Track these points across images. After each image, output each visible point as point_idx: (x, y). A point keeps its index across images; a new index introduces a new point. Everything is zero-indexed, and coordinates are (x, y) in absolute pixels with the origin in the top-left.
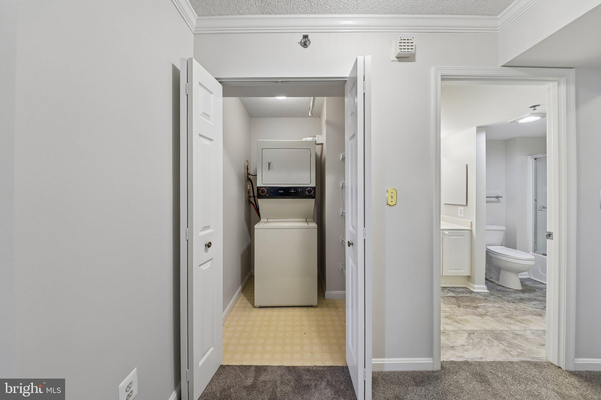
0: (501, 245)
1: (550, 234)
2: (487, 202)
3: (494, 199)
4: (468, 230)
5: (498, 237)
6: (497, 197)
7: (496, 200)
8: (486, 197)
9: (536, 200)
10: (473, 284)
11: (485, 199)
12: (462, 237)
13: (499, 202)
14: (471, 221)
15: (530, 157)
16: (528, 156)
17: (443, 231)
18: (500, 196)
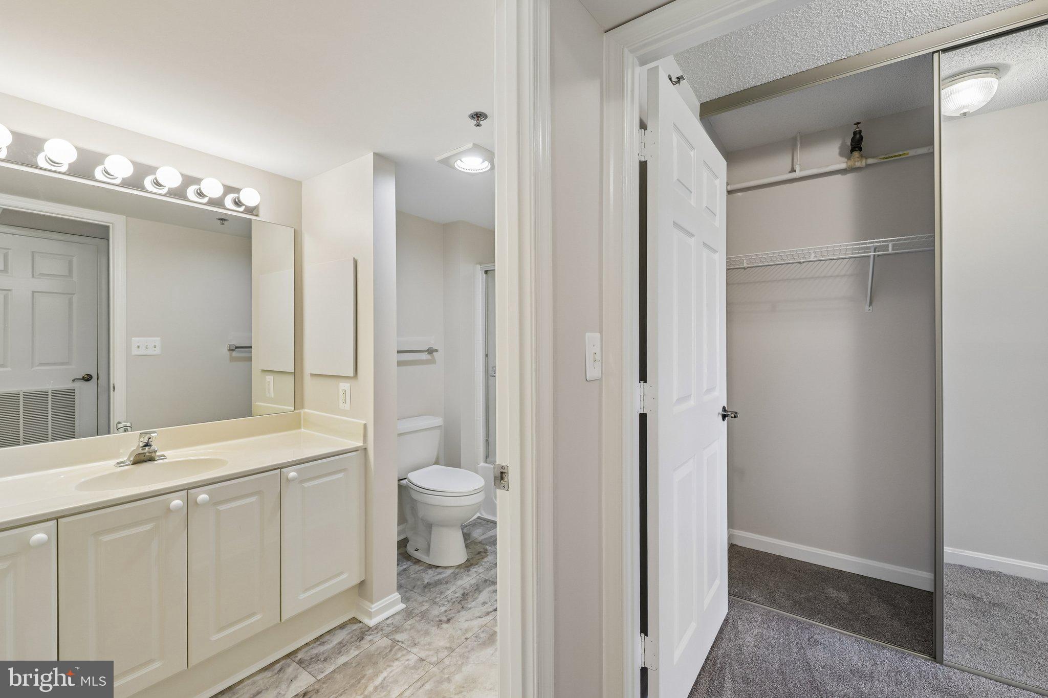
0: (437, 462)
1: (502, 473)
2: (400, 363)
3: (424, 356)
4: (356, 450)
5: (429, 446)
6: (431, 351)
7: (429, 357)
8: (399, 352)
9: (487, 355)
10: (369, 601)
11: (395, 357)
12: (340, 475)
13: (433, 361)
14: (365, 422)
15: (478, 266)
16: (477, 264)
17: (282, 470)
18: (435, 348)
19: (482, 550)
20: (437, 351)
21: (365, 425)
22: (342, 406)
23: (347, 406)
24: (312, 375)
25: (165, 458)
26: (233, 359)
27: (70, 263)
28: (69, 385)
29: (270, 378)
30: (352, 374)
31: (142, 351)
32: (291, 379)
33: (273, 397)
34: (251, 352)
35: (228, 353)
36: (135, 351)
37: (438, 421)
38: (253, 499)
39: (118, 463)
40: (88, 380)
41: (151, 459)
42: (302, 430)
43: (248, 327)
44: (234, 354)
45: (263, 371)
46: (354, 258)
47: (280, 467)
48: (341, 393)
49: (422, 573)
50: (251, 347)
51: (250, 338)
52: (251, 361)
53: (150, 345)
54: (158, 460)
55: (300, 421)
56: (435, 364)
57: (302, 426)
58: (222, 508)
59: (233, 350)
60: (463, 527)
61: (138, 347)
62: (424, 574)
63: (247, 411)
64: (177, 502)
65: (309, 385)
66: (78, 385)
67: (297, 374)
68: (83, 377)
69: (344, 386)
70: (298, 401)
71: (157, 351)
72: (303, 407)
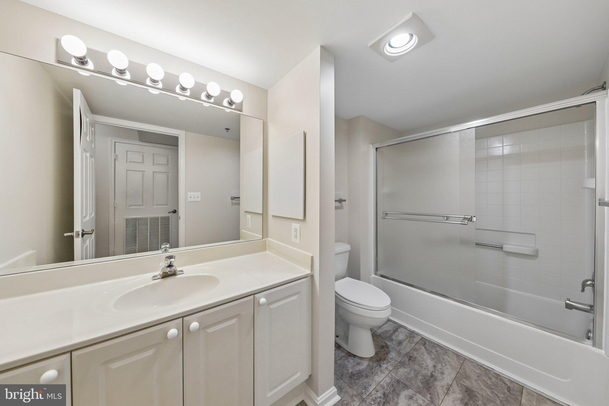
4: (306, 277)
6: (340, 201)
7: (339, 205)
10: (315, 393)
12: (296, 297)
13: (341, 208)
14: (312, 255)
15: (371, 146)
16: (370, 144)
17: (256, 295)
18: (343, 199)
19: (384, 345)
20: (345, 201)
21: (312, 258)
22: (293, 239)
23: (298, 241)
24: (273, 216)
25: (183, 273)
26: (233, 204)
27: (168, 158)
28: (167, 215)
29: (249, 216)
30: (302, 218)
31: (192, 200)
32: (261, 218)
33: (250, 227)
34: (240, 200)
35: (231, 200)
36: (189, 200)
37: (347, 247)
38: (234, 321)
39: (154, 277)
40: (174, 213)
41: (174, 274)
42: (267, 252)
43: (239, 188)
44: (234, 201)
45: (246, 212)
46: (304, 131)
47: (254, 294)
48: (293, 230)
49: (345, 360)
50: (239, 198)
51: (239, 193)
52: (240, 205)
53: (195, 196)
54: (179, 274)
55: (266, 245)
56: (343, 209)
57: (267, 249)
58: (210, 330)
59: (233, 199)
60: (371, 330)
61: (191, 197)
62: (346, 361)
63: (237, 236)
64: (173, 332)
65: (272, 223)
66: (171, 215)
67: (264, 214)
68: (173, 211)
69: (296, 225)
70: (265, 233)
71: (199, 199)
72: (267, 237)
